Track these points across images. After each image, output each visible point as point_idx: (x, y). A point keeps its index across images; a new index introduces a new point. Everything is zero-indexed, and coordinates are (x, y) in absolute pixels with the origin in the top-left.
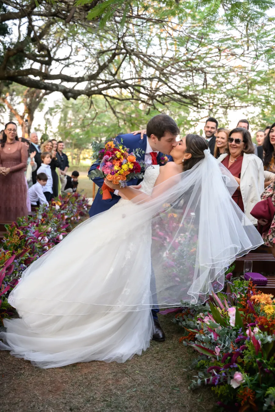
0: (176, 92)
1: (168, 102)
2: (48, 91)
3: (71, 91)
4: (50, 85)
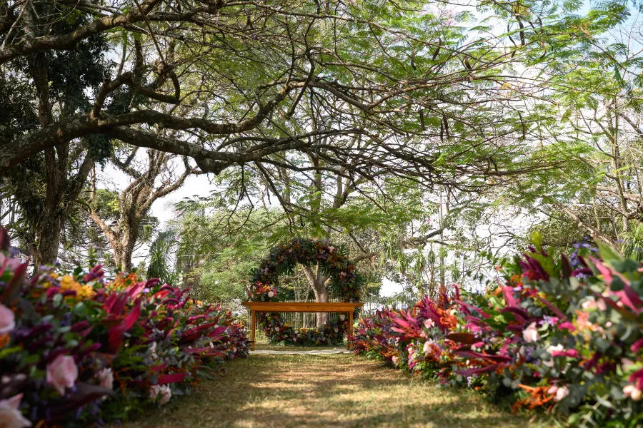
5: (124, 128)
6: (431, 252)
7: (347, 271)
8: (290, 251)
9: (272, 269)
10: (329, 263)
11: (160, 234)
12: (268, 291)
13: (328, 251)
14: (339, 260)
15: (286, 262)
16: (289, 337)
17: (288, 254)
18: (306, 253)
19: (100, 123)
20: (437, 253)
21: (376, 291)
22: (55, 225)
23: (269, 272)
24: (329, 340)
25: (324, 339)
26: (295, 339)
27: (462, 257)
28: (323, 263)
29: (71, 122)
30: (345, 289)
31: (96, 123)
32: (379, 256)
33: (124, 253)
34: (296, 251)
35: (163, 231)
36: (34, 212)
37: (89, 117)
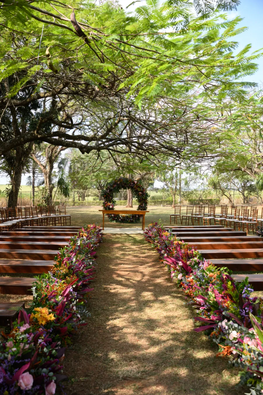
0: (164, 147)
1: (157, 154)
2: (64, 147)
3: (86, 146)
4: (71, 143)
5: (49, 138)
6: (176, 173)
7: (142, 192)
8: (119, 183)
9: (111, 190)
10: (135, 188)
11: (62, 159)
12: (110, 205)
13: (134, 183)
14: (139, 187)
15: (117, 188)
16: (118, 219)
17: (117, 184)
18: (125, 184)
19: (39, 136)
20: (178, 173)
21: (152, 184)
22: (20, 168)
23: (109, 191)
24: (134, 220)
25: (132, 220)
26: (120, 220)
27: (189, 174)
28: (132, 188)
29: (27, 135)
30: (141, 199)
31: (37, 136)
32: (154, 174)
33: (48, 175)
34: (121, 183)
35: (63, 158)
36: (11, 163)
37: (34, 133)
